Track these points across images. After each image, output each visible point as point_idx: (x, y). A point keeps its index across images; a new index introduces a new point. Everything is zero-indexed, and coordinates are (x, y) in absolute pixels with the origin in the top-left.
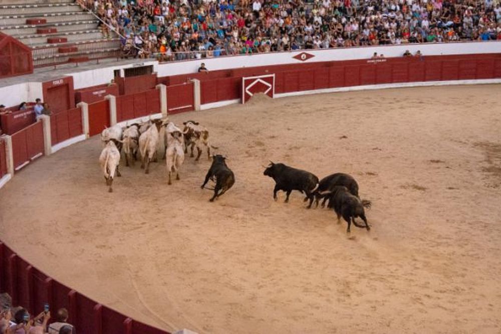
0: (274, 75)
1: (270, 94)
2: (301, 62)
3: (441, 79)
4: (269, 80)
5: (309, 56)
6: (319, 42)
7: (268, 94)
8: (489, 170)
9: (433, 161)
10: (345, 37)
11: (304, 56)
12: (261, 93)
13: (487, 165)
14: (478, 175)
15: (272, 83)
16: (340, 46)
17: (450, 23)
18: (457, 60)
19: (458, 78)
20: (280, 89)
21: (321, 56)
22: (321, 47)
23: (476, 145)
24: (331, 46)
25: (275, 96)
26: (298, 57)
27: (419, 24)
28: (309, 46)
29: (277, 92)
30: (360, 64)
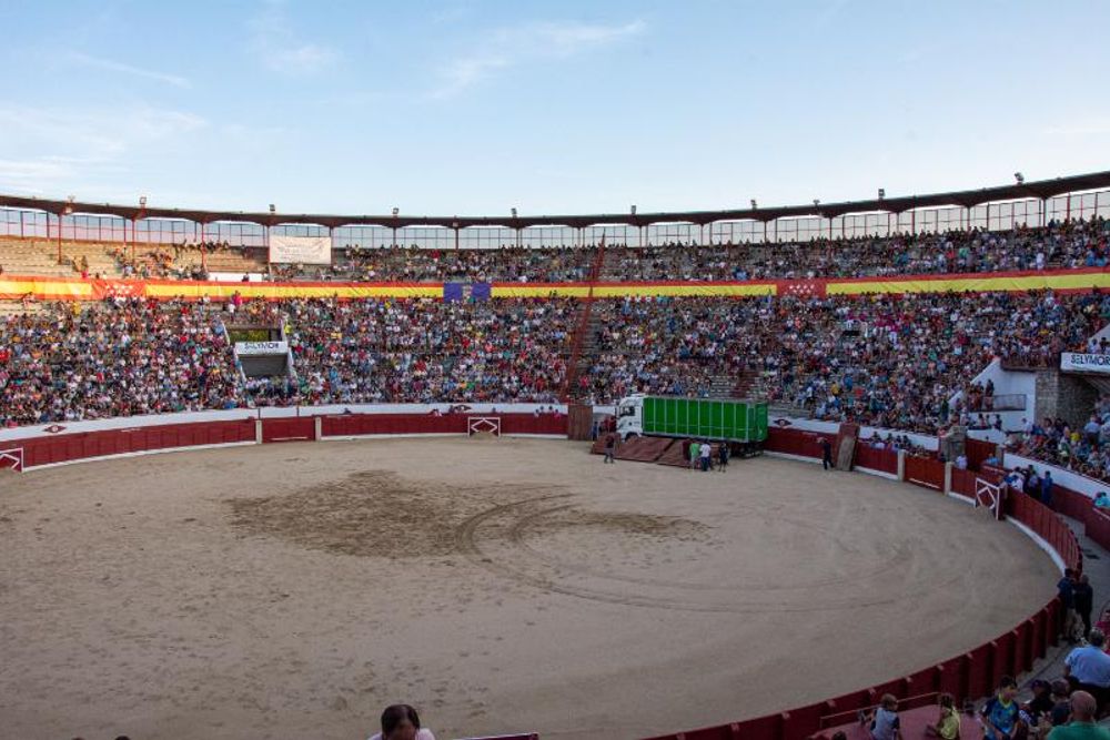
0: (22, 449)
1: (19, 468)
2: (51, 434)
3: (194, 443)
4: (17, 454)
5: (60, 429)
6: (72, 416)
7: (16, 468)
8: (237, 523)
9: (188, 520)
10: (97, 409)
11: (54, 429)
12: (7, 468)
13: (236, 519)
14: (227, 528)
15: (20, 457)
16: (94, 418)
17: (196, 394)
18: (205, 427)
19: (209, 442)
20: (30, 461)
21: (73, 427)
22: (76, 419)
23: (223, 502)
24: (85, 418)
25: (24, 470)
26: (50, 430)
27: (170, 395)
28: (61, 418)
29: (25, 466)
30: (116, 433)
